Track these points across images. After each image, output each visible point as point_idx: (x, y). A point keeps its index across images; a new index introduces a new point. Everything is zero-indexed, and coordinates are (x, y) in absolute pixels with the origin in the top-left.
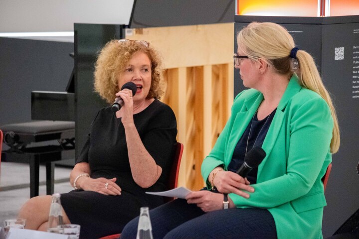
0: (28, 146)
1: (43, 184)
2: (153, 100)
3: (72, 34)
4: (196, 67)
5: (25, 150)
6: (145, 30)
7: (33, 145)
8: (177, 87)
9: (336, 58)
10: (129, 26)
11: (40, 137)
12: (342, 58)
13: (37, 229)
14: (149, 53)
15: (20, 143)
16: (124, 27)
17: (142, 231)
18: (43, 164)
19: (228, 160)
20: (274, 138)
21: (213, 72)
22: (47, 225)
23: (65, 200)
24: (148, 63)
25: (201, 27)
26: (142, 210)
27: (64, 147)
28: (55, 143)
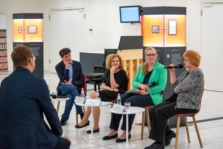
0: (94, 79)
1: (97, 89)
2: (121, 69)
3: (104, 52)
4: (135, 60)
5: (93, 81)
6: (122, 50)
7: (95, 79)
8: (130, 65)
9: (168, 57)
10: (118, 50)
11: (96, 77)
12: (169, 57)
13: (93, 99)
14: (119, 57)
15: (92, 79)
16: (117, 49)
17: (118, 99)
18: (97, 84)
19: (142, 82)
20: (153, 76)
21: (139, 61)
22: (95, 98)
23: (100, 92)
24: (118, 59)
25: (136, 50)
26: (118, 94)
27: (102, 80)
28: (100, 79)
